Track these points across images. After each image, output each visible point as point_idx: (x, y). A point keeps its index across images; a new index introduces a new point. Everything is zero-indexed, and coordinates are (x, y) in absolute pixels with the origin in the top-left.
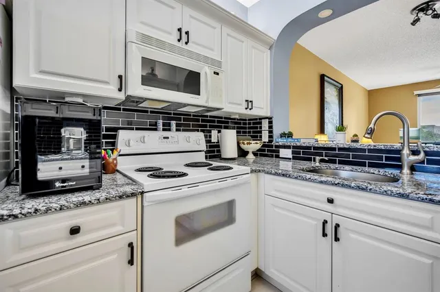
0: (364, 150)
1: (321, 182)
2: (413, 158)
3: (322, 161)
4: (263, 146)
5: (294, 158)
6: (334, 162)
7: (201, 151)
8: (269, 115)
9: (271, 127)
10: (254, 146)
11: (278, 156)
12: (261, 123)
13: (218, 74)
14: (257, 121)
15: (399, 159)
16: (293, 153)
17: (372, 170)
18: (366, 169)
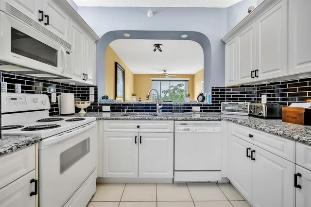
0: (144, 105)
1: (134, 119)
2: (160, 107)
3: (127, 111)
4: (92, 104)
5: (112, 111)
6: (132, 111)
7: (44, 110)
8: (95, 85)
9: (96, 92)
10: (87, 104)
11: (101, 111)
12: (89, 89)
13: (69, 53)
14: (86, 88)
15: (156, 108)
16: (111, 108)
17: (147, 113)
18: (145, 113)
